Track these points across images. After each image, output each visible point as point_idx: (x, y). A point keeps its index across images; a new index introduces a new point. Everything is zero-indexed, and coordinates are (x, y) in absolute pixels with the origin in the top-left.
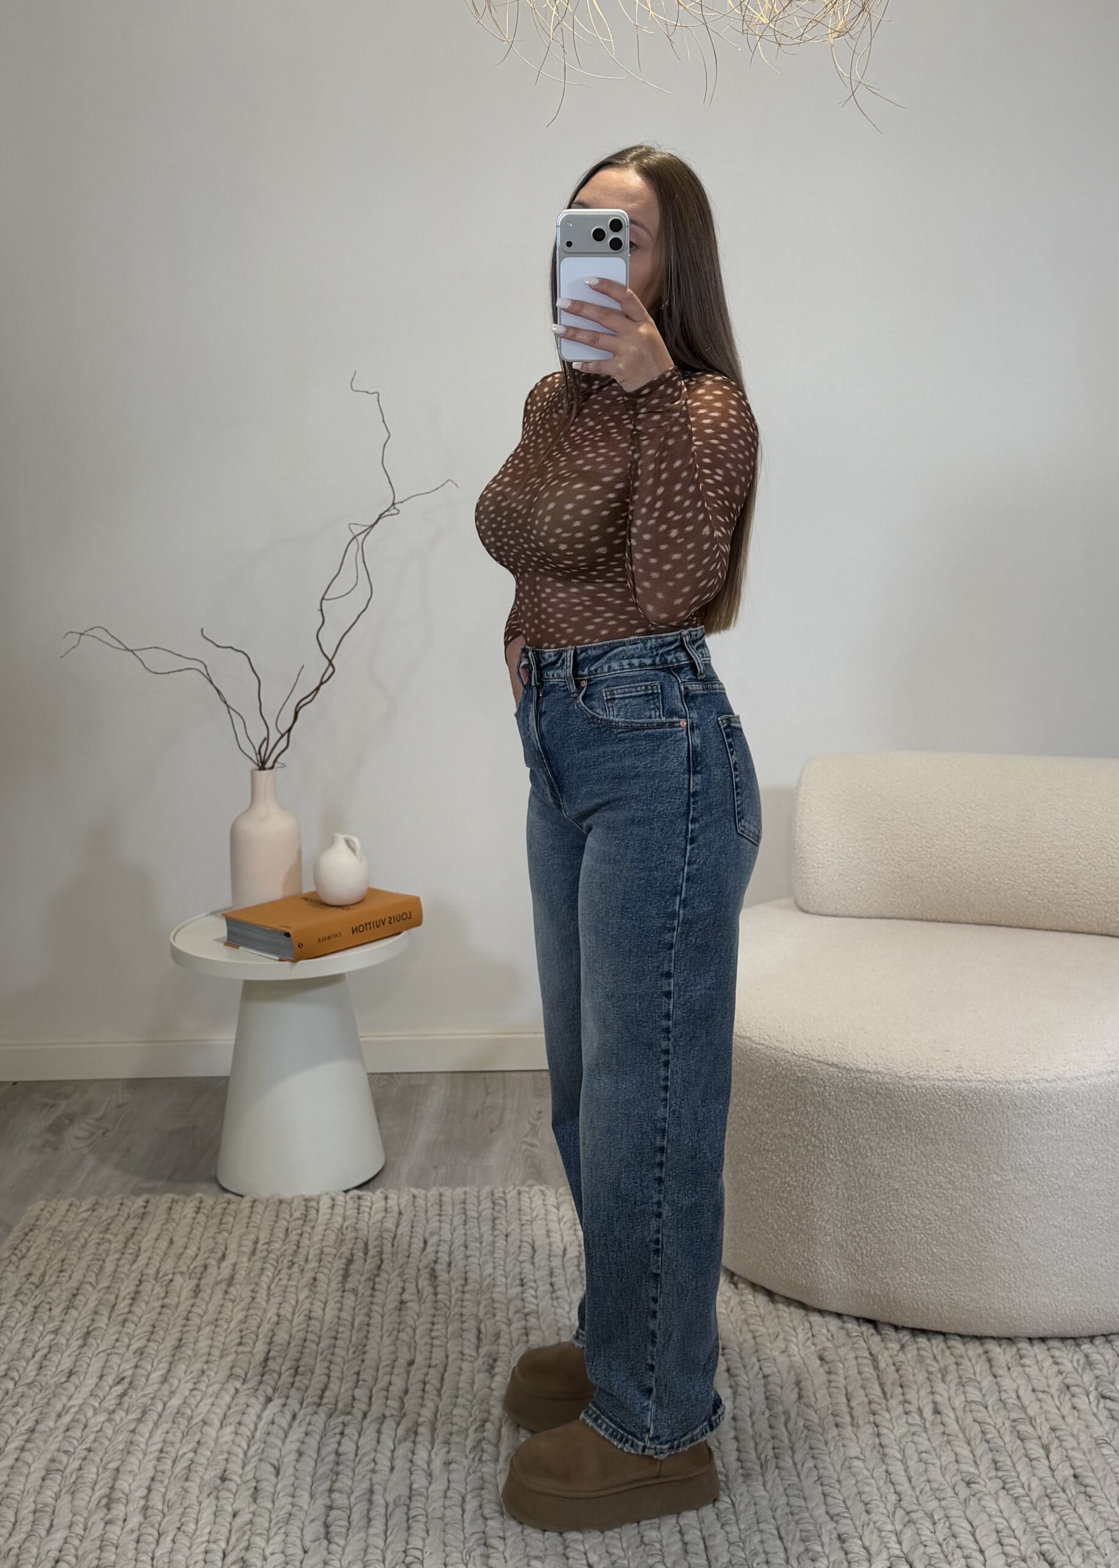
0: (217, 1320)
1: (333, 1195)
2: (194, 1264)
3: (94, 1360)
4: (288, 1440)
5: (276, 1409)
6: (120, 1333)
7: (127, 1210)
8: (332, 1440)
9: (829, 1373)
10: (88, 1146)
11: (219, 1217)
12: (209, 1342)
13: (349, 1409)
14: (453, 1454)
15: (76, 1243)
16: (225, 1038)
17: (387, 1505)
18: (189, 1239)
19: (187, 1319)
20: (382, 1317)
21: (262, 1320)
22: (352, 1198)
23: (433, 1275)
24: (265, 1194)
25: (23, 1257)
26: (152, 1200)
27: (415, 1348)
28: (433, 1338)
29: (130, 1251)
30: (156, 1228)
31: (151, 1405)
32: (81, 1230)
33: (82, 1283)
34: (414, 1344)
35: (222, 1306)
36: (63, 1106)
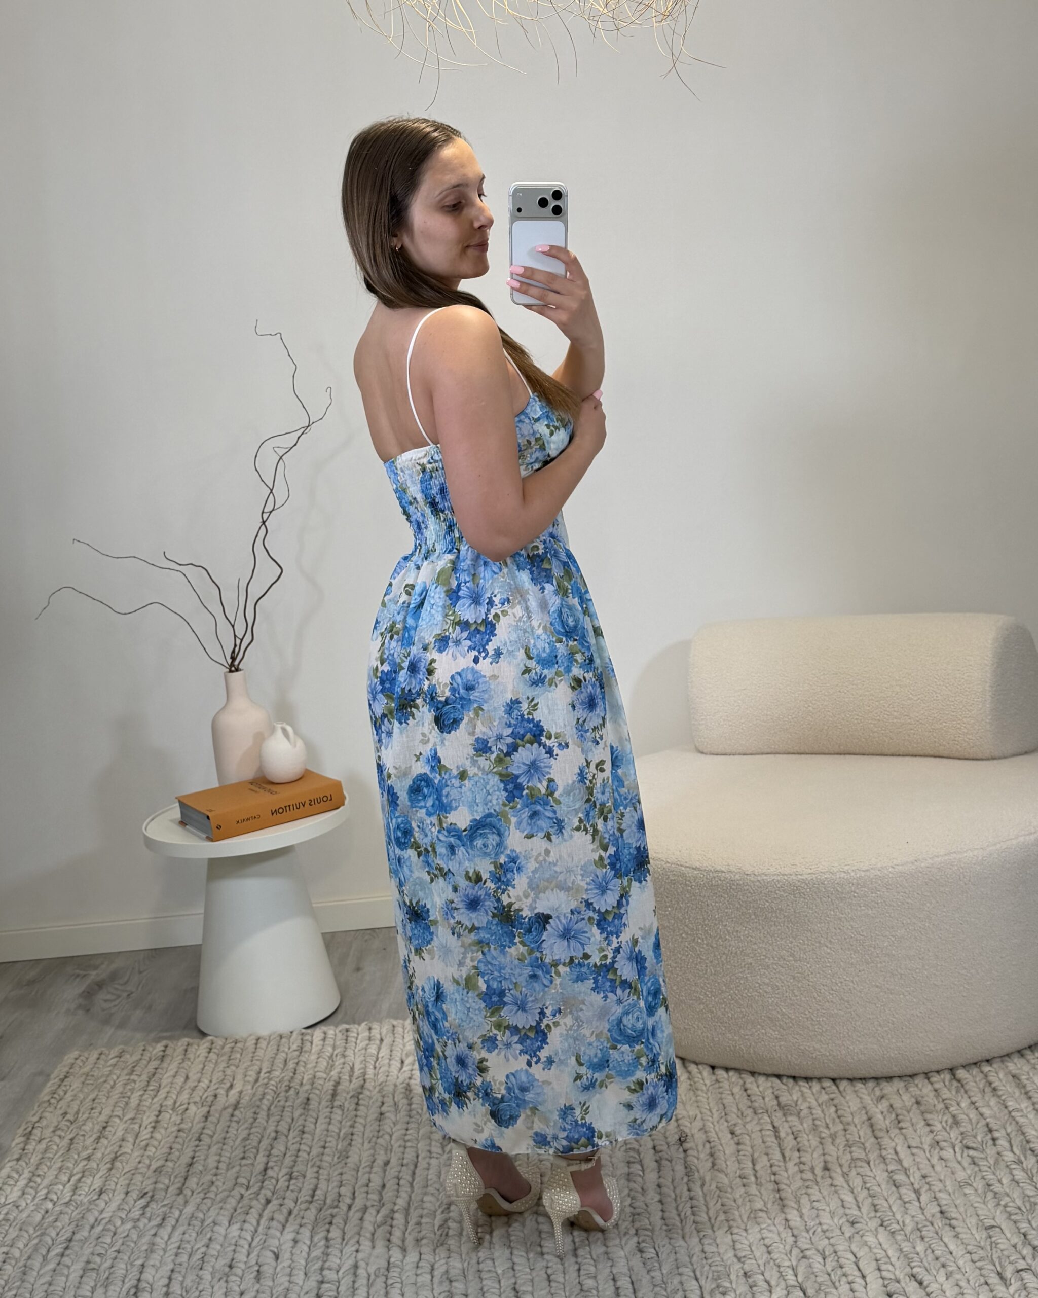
0: (225, 1139)
2: (206, 1095)
3: (122, 1179)
4: (285, 1231)
5: (275, 1208)
6: (143, 1156)
7: (149, 1054)
8: (323, 1228)
9: (738, 1144)
11: (228, 1054)
12: (217, 1158)
13: (336, 1203)
14: (423, 1233)
15: (105, 1085)
17: (369, 1276)
18: (202, 1074)
19: (199, 1140)
20: (365, 1127)
21: (262, 1137)
22: (340, 1031)
23: (408, 1089)
24: (264, 1033)
25: (61, 1099)
26: (170, 1045)
27: (391, 1151)
28: (405, 1141)
29: (151, 1088)
30: (173, 1067)
31: (170, 1212)
32: (111, 1072)
33: (111, 1117)
34: (390, 1147)
35: (229, 1127)
36: (93, 975)
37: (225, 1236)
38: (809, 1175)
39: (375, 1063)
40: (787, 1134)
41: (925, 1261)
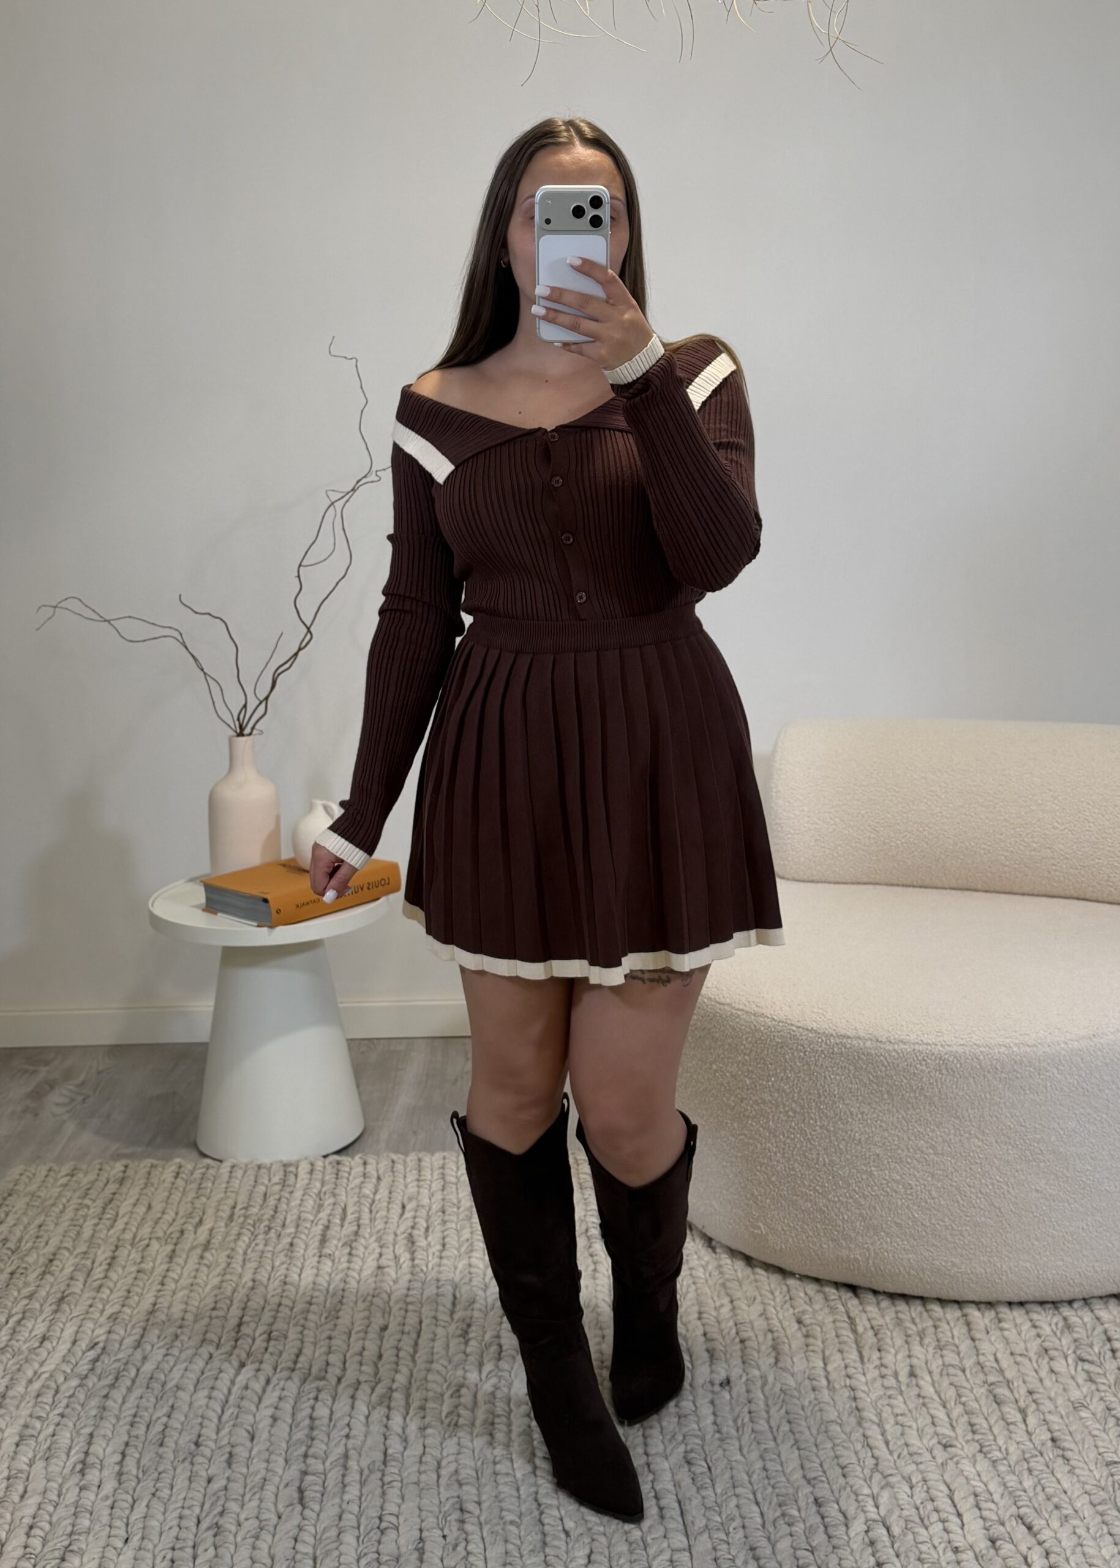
0: (192, 1285)
1: (312, 1160)
2: (171, 1229)
3: (68, 1325)
4: (263, 1405)
5: (251, 1374)
6: (94, 1299)
7: (106, 1175)
8: (307, 1405)
9: (807, 1336)
10: (68, 1112)
11: (198, 1182)
12: (183, 1307)
13: (323, 1374)
14: (427, 1420)
15: (54, 1208)
16: (204, 1006)
17: (362, 1471)
18: (167, 1204)
19: (163, 1284)
20: (358, 1282)
21: (237, 1285)
22: (330, 1163)
23: (411, 1240)
24: (243, 1160)
25: (2, 1222)
26: (131, 1165)
27: (390, 1314)
28: (407, 1304)
29: (108, 1216)
30: (134, 1193)
31: (124, 1370)
32: (60, 1195)
33: (59, 1248)
34: (387, 1309)
35: (197, 1270)
36: (43, 1072)
37: (191, 1404)
38: (891, 1381)
39: (371, 1205)
40: (865, 1329)
41: (1034, 1500)
